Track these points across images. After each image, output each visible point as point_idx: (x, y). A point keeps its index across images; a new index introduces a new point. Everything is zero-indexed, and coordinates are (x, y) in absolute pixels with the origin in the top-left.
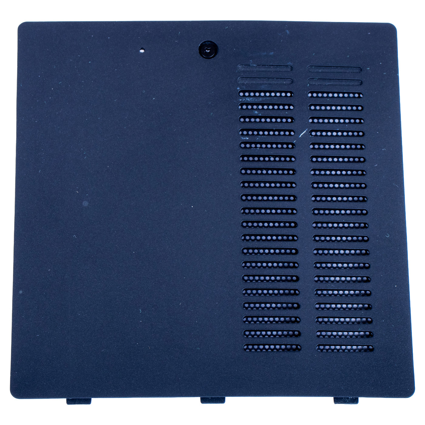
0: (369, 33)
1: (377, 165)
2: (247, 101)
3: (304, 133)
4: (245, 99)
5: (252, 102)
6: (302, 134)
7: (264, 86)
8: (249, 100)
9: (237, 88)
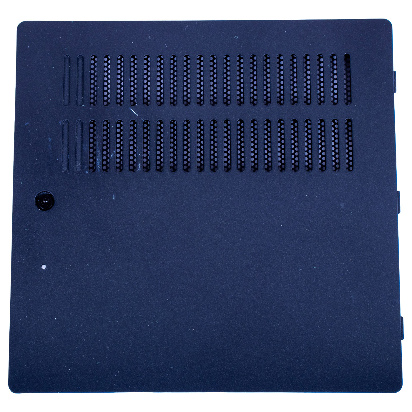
0: (29, 47)
1: (166, 45)
2: (100, 164)
3: (133, 111)
4: (98, 166)
5: (101, 159)
6: (135, 113)
7: (84, 147)
8: (99, 163)
9: (86, 174)
